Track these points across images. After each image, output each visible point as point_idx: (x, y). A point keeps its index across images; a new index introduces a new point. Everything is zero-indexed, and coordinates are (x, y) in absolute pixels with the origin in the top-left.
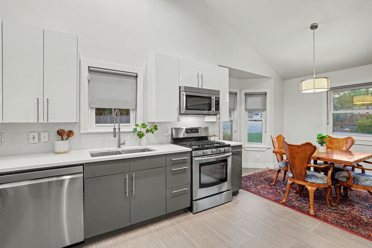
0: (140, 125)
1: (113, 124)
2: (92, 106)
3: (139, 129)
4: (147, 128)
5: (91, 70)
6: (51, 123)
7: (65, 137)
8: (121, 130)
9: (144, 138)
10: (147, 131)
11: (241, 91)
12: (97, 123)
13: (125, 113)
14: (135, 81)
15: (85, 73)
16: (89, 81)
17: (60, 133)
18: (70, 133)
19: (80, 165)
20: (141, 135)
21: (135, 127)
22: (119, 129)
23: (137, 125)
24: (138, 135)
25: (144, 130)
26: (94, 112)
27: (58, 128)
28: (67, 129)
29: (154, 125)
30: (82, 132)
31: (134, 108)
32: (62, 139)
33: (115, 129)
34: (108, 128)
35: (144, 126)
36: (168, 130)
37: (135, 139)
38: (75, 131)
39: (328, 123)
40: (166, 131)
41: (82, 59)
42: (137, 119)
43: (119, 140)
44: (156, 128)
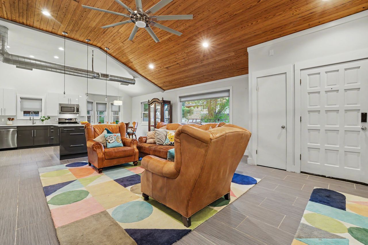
2: (22, 110)
3: (42, 118)
5: (21, 98)
6: (6, 116)
7: (11, 120)
8: (34, 119)
9: (44, 121)
10: (46, 119)
11: (109, 103)
12: (25, 116)
13: (37, 113)
14: (41, 101)
15: (19, 100)
16: (20, 102)
17: (9, 119)
18: (13, 119)
19: (16, 126)
20: (43, 120)
22: (33, 118)
24: (41, 120)
25: (44, 119)
26: (23, 113)
27: (8, 117)
28: (12, 118)
30: (17, 119)
31: (41, 111)
32: (10, 121)
33: (30, 118)
34: (28, 117)
35: (44, 117)
37: (41, 122)
38: (15, 118)
39: (141, 117)
40: (56, 119)
41: (17, 95)
42: (42, 115)
43: (33, 122)
44: (49, 118)
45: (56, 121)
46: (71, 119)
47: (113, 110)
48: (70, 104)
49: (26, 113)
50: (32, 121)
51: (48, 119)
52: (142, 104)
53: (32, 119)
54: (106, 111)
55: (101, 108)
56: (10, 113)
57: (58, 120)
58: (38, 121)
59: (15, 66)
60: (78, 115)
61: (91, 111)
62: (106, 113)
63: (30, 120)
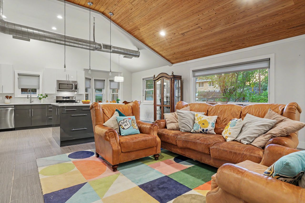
0: (40, 95)
1: (27, 94)
2: (19, 87)
3: (40, 96)
4: (43, 96)
5: (19, 75)
6: (4, 93)
7: (9, 98)
8: (32, 97)
9: (42, 100)
10: (43, 97)
12: (22, 94)
13: (34, 91)
14: (38, 78)
15: (17, 76)
16: (18, 79)
17: (7, 97)
18: (10, 97)
19: (13, 105)
20: (40, 99)
21: (38, 96)
22: (31, 96)
23: (39, 95)
24: (39, 98)
26: (20, 90)
27: (6, 95)
28: (9, 96)
29: (46, 95)
30: (15, 97)
31: (38, 88)
32: (8, 99)
33: (28, 96)
34: (25, 95)
35: (42, 95)
36: (54, 97)
37: (39, 100)
38: (13, 96)
39: (143, 95)
40: (53, 97)
41: (15, 71)
42: (39, 92)
43: (31, 100)
44: (47, 96)
45: (53, 99)
46: (69, 98)
47: (111, 88)
48: (68, 80)
49: (24, 90)
50: (29, 99)
51: (45, 98)
52: (144, 80)
53: (29, 97)
54: (104, 88)
55: (99, 85)
56: (8, 91)
57: (55, 98)
58: (36, 99)
59: (11, 36)
60: (76, 93)
61: (89, 88)
62: (104, 91)
63: (28, 98)
